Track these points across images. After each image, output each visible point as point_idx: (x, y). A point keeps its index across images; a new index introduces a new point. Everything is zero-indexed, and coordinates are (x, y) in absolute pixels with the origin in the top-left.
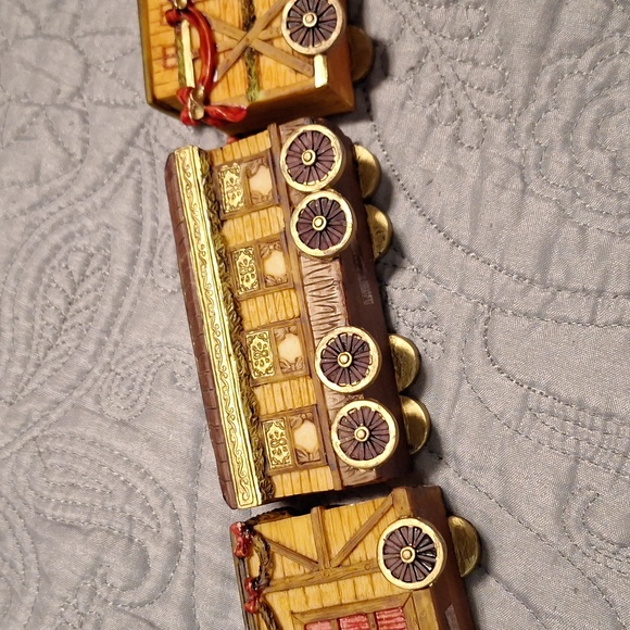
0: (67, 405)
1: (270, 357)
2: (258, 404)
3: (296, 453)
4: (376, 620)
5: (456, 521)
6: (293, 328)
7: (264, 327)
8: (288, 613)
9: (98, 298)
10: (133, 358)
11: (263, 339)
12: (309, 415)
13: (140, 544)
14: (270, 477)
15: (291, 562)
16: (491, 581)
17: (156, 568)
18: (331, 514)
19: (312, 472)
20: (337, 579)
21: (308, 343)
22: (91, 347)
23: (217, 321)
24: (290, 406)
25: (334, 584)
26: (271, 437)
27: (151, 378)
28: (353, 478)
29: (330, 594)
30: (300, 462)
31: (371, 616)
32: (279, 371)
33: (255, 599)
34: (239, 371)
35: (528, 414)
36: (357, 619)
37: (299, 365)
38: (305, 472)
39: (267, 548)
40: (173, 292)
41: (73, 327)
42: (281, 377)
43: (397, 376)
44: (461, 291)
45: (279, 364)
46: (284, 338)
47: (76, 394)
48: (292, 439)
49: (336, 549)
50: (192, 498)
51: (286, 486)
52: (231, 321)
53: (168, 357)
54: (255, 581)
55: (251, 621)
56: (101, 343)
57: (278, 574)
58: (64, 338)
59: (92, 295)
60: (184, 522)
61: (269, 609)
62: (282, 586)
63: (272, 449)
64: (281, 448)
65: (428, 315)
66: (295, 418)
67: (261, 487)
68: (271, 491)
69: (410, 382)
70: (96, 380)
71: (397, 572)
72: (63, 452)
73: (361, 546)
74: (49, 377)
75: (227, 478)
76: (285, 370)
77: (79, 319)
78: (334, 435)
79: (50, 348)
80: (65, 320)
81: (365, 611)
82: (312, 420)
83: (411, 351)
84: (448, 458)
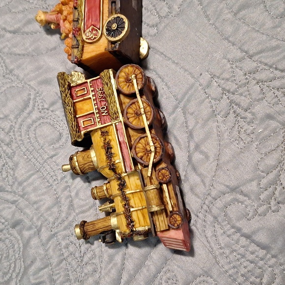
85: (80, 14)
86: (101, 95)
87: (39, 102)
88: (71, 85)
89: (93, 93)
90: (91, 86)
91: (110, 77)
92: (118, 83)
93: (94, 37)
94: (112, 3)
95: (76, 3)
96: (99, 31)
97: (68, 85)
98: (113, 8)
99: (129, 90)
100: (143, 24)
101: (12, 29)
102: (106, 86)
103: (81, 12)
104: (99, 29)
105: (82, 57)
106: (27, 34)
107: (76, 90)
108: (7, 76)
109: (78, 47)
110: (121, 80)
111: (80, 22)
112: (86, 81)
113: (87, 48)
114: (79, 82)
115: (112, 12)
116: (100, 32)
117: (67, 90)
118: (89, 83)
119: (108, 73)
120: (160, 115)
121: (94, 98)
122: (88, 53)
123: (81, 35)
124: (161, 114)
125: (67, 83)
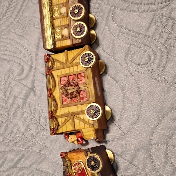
0: (7, 30)
1: (58, 12)
2: (54, 24)
3: (62, 36)
4: (78, 76)
5: (100, 61)
6: (65, 5)
7: (57, 5)
8: (57, 75)
9: (17, 4)
10: (25, 19)
11: (57, 8)
12: (67, 26)
13: (22, 65)
14: (55, 42)
15: (59, 63)
16: (107, 76)
17: (26, 71)
18: (70, 52)
19: (66, 40)
20: (69, 67)
21: (68, 8)
22: (14, 16)
23: (46, 3)
24: (62, 24)
25: (68, 68)
26: (57, 32)
27: (29, 25)
28: (75, 42)
29: (67, 71)
30: (63, 38)
31: (76, 75)
32: (60, 15)
33: (49, 72)
34: (50, 15)
35: (120, 34)
36: (73, 76)
37: (65, 14)
38: (64, 41)
39: (53, 60)
40: (36, 4)
41: (10, 11)
42: (60, 17)
43: (90, 24)
44: (108, 4)
45: (60, 14)
46: (62, 7)
47: (9, 28)
48: (61, 32)
49: (70, 60)
50: (36, 55)
51: (59, 45)
52: (49, 3)
53: (34, 20)
54: (49, 67)
55: (47, 77)
56: (17, 16)
57: (55, 66)
58: (7, 14)
59: (16, 3)
60: (34, 61)
61: (52, 74)
62: (56, 69)
63: (56, 35)
64: (59, 35)
65: (99, 10)
66: (63, 27)
67: (53, 44)
68: (55, 45)
69: (93, 26)
70: (15, 25)
71: (84, 64)
72: (5, 42)
73: (76, 59)
74: (3, 23)
75: (45, 42)
76: (62, 16)
77: (12, 9)
78: (72, 30)
79: (3, 16)
80: (8, 9)
81: (75, 74)
82: (67, 28)
83: (94, 18)
84: (100, 45)
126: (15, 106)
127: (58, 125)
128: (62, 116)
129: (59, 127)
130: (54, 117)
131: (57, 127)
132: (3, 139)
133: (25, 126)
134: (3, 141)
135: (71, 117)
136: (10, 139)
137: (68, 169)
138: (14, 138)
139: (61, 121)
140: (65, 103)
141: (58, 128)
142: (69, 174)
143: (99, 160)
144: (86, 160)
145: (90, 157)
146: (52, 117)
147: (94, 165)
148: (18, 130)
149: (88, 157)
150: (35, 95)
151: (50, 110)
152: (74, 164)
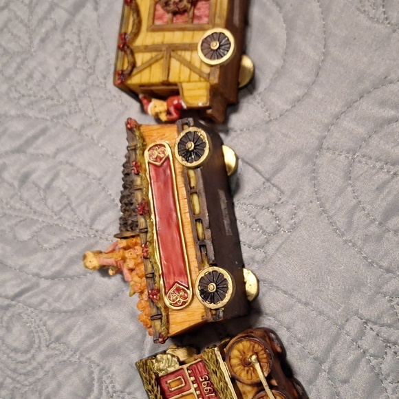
85: (155, 267)
86: (209, 388)
87: (108, 381)
88: (160, 375)
89: (195, 385)
90: (189, 374)
91: (217, 360)
92: (231, 367)
93: (182, 300)
94: (200, 246)
95: (147, 251)
96: (188, 291)
97: (156, 379)
98: (204, 253)
99: (250, 377)
100: (242, 245)
101: (48, 273)
102: (214, 376)
103: (156, 263)
104: (188, 288)
105: (168, 333)
106: (72, 278)
107: (168, 382)
108: (53, 345)
109: (161, 319)
110: (235, 361)
111: (157, 279)
112: (181, 367)
113: (174, 316)
114: (171, 370)
115: (203, 262)
116: (190, 292)
117: (155, 388)
118: (186, 371)
119: (214, 356)
120: (297, 391)
121: (198, 392)
122: (177, 324)
123: (161, 299)
124: (298, 387)
125: (154, 377)
126: (48, 24)
127: (134, 65)
128: (147, 49)
129: (135, 71)
130: (128, 47)
131: (130, 68)
132: (9, 89)
133: (62, 69)
134: (7, 94)
135: (165, 52)
136: (22, 92)
137: (136, 154)
138: (31, 92)
139: (141, 58)
140: (158, 23)
141: (131, 71)
142: (136, 163)
143: (206, 140)
144: (178, 140)
145: (187, 133)
146: (123, 46)
147: (193, 151)
148: (44, 76)
149: (182, 134)
150: (96, 9)
151: (123, 31)
152: (151, 146)
